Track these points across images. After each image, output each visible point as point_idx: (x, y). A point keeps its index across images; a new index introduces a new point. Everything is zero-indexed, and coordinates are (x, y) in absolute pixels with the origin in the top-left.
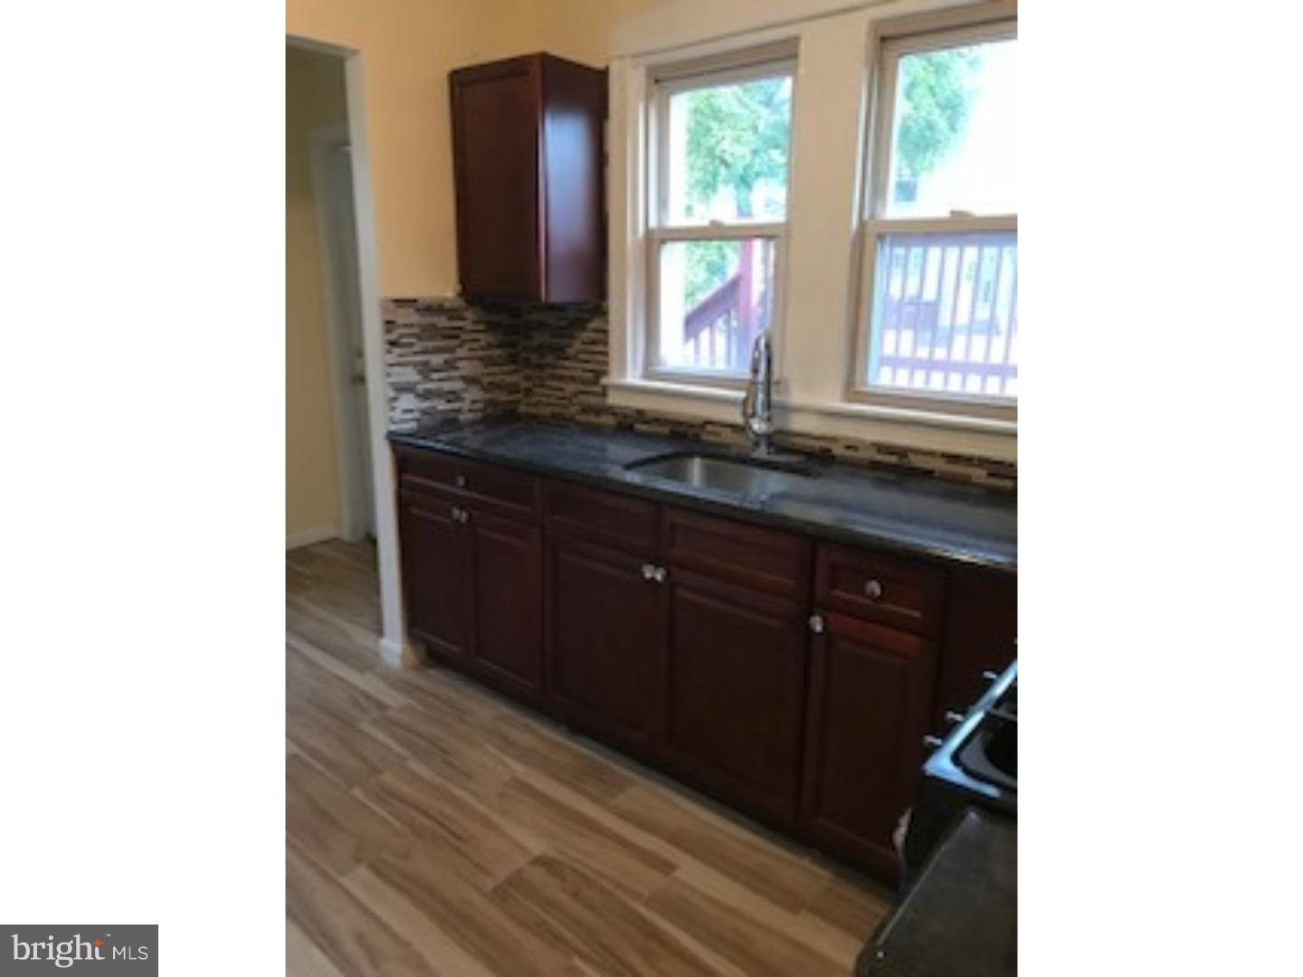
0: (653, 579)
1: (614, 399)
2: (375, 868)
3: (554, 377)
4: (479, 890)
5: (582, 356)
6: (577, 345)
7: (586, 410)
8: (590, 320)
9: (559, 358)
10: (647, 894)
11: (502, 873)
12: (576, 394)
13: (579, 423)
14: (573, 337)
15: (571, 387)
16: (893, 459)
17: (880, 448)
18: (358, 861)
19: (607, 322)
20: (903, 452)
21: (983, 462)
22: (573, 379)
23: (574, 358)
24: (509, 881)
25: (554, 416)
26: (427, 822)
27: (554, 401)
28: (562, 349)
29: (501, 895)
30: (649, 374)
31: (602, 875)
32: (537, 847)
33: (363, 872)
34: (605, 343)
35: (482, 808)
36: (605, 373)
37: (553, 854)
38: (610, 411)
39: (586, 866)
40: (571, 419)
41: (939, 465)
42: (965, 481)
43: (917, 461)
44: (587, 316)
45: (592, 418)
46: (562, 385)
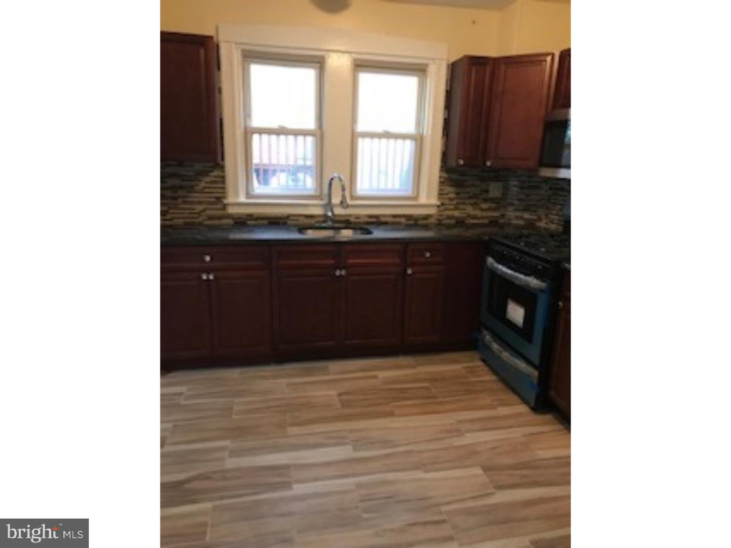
0: (341, 275)
1: (231, 210)
3: (185, 202)
5: (207, 190)
6: (203, 184)
7: (210, 218)
8: (211, 172)
9: (189, 192)
12: (204, 210)
13: (207, 226)
14: (200, 181)
15: (199, 208)
16: (374, 220)
17: (371, 216)
19: (223, 172)
20: (377, 217)
21: (404, 216)
22: (200, 203)
23: (202, 192)
25: (186, 224)
27: (186, 215)
28: (192, 187)
30: (248, 195)
34: (224, 182)
36: (224, 197)
38: (230, 216)
40: (201, 224)
41: (390, 219)
42: (398, 223)
43: (383, 219)
44: (210, 169)
45: (216, 222)
46: (192, 206)
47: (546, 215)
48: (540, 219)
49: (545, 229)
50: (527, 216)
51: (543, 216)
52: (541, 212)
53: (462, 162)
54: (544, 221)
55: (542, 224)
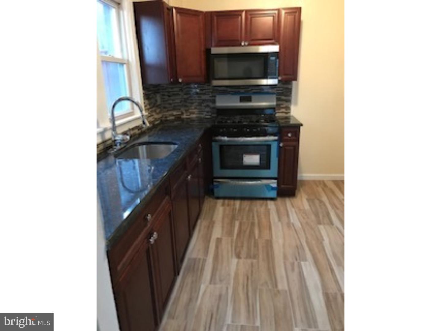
2: (276, 286)
4: (258, 262)
10: (230, 239)
11: (249, 261)
18: (279, 291)
24: (250, 258)
26: (250, 289)
29: (255, 257)
31: (232, 246)
32: (235, 261)
33: (280, 287)
35: (232, 282)
37: (234, 256)
39: (232, 250)
47: (186, 111)
48: (182, 114)
49: (187, 119)
50: (175, 113)
51: (184, 111)
52: (183, 109)
53: (172, 80)
54: (185, 114)
55: (185, 116)
